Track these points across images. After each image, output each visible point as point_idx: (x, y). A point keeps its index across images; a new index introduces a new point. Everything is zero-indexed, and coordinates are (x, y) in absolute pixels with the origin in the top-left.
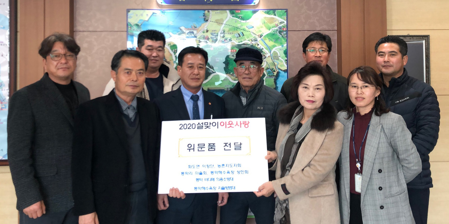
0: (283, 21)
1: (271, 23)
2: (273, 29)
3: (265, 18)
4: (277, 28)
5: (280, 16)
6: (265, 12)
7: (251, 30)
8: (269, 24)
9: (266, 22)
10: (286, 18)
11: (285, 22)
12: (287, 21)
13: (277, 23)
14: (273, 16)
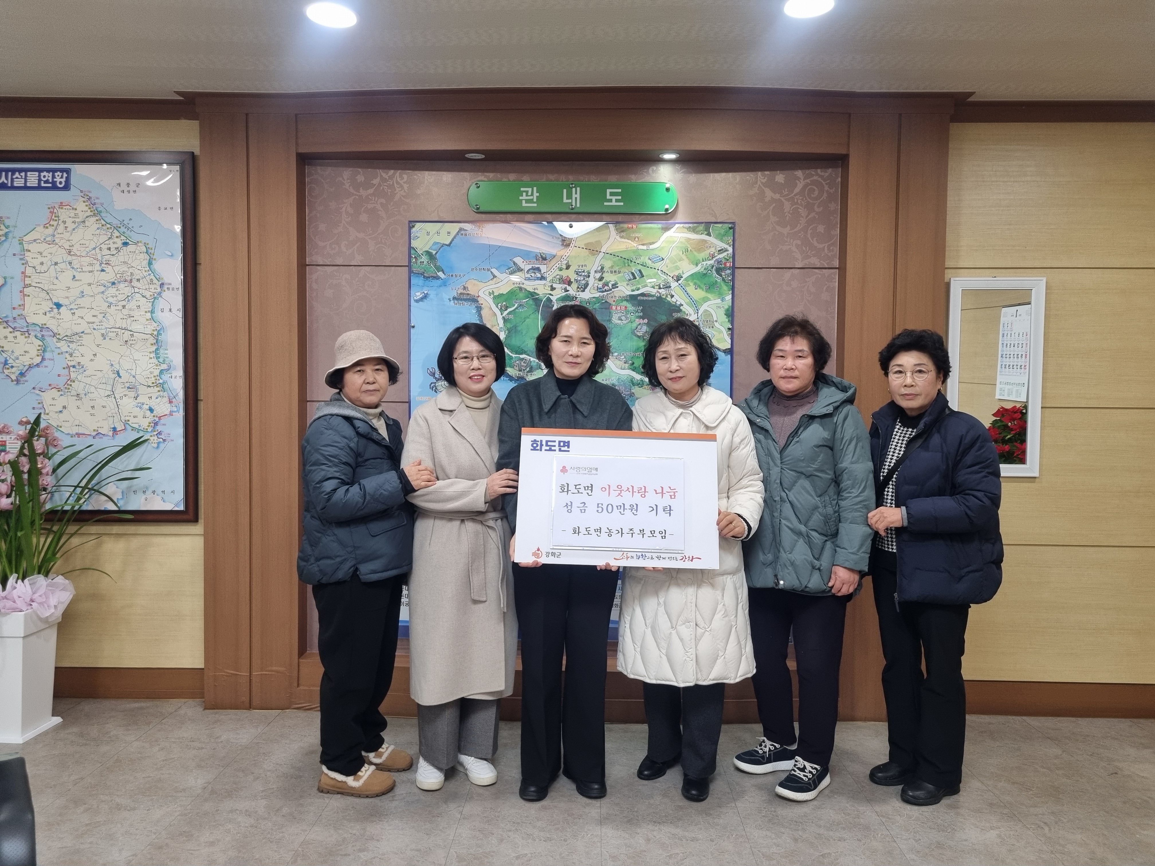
0: (726, 246)
1: (700, 250)
2: (703, 263)
3: (688, 240)
4: (712, 262)
5: (720, 237)
6: (687, 229)
7: (658, 265)
8: (695, 253)
9: (689, 249)
10: (731, 241)
11: (730, 250)
12: (733, 249)
13: (712, 250)
14: (704, 237)
